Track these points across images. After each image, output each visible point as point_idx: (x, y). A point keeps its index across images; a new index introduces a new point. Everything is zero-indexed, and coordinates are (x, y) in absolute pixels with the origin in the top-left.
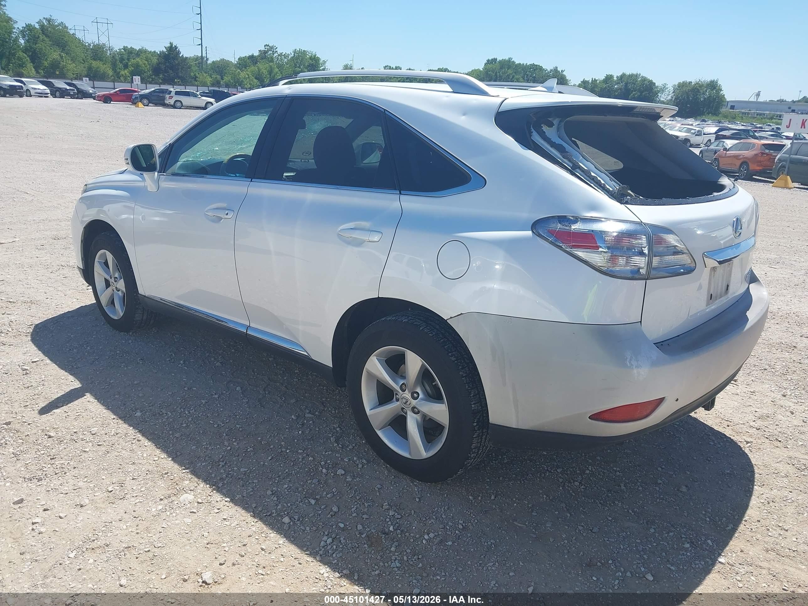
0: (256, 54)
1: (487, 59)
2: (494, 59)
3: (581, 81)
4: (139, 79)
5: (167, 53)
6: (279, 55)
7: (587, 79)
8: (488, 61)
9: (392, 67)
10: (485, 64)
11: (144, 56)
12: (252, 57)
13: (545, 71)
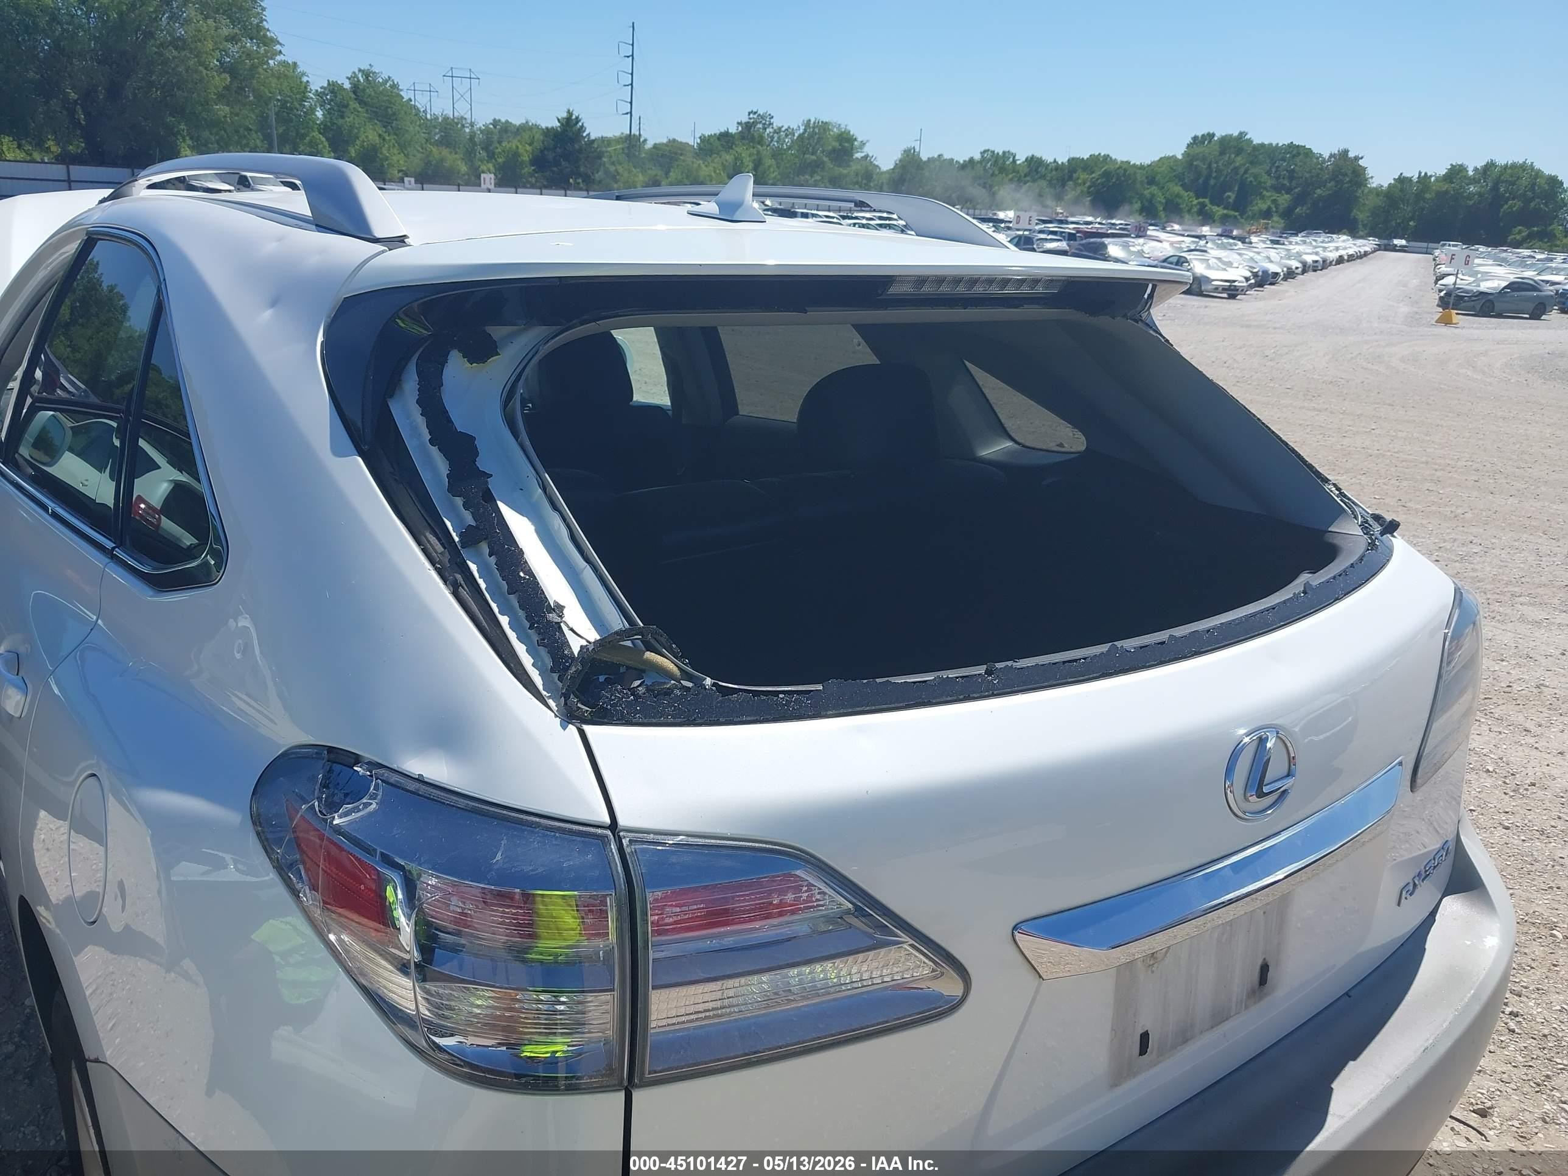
0: (733, 129)
1: (1193, 136)
2: (1209, 134)
3: (1394, 179)
4: (491, 178)
5: (559, 129)
6: (775, 132)
7: (1407, 174)
8: (1195, 138)
9: (996, 152)
10: (1188, 145)
11: (526, 136)
12: (725, 136)
13: (1318, 158)
